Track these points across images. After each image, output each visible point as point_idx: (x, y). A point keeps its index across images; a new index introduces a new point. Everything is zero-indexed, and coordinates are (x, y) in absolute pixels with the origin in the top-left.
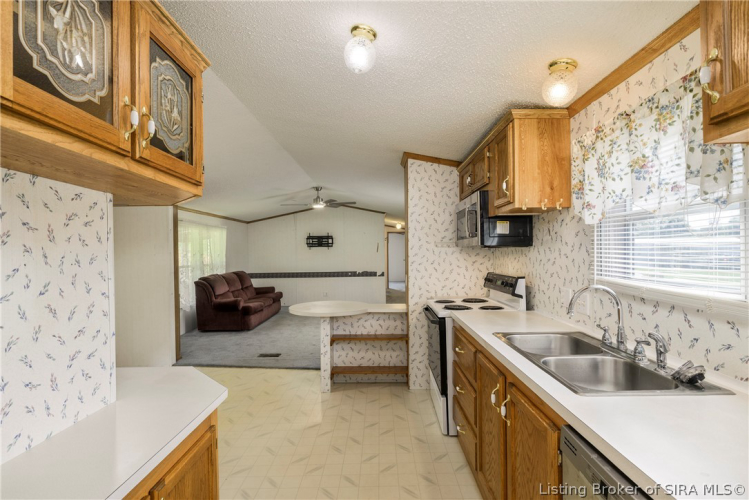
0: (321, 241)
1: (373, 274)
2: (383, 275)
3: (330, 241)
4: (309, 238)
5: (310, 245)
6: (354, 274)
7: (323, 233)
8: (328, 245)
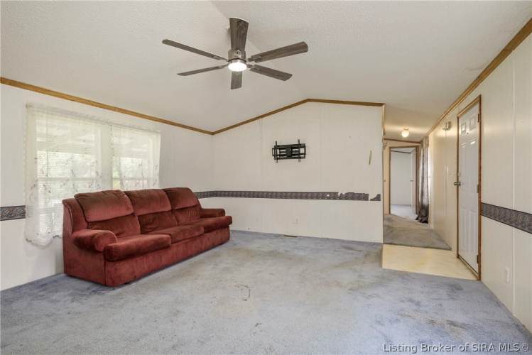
0: (291, 152)
1: (364, 197)
2: (378, 198)
3: (302, 150)
4: (277, 147)
5: (277, 157)
6: (334, 196)
7: (293, 141)
8: (299, 156)
